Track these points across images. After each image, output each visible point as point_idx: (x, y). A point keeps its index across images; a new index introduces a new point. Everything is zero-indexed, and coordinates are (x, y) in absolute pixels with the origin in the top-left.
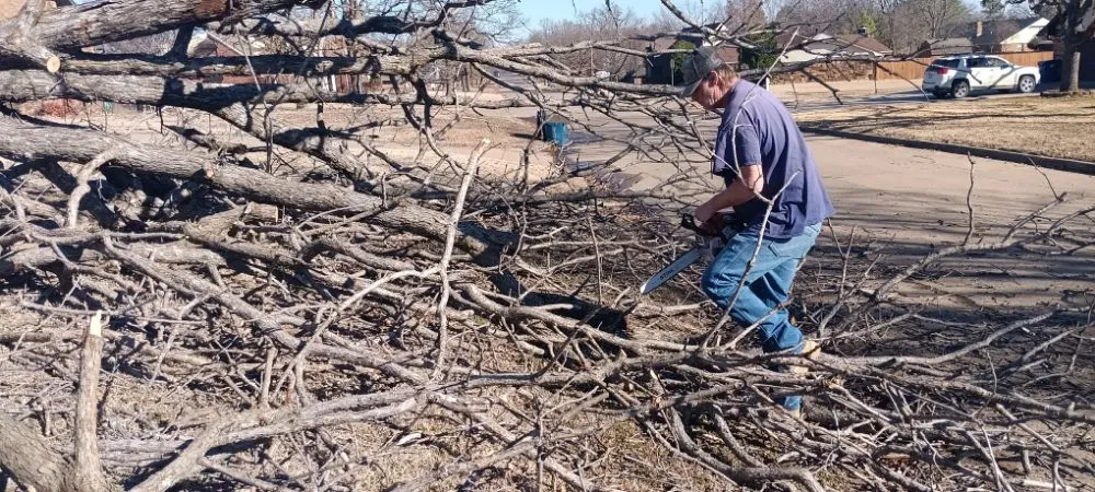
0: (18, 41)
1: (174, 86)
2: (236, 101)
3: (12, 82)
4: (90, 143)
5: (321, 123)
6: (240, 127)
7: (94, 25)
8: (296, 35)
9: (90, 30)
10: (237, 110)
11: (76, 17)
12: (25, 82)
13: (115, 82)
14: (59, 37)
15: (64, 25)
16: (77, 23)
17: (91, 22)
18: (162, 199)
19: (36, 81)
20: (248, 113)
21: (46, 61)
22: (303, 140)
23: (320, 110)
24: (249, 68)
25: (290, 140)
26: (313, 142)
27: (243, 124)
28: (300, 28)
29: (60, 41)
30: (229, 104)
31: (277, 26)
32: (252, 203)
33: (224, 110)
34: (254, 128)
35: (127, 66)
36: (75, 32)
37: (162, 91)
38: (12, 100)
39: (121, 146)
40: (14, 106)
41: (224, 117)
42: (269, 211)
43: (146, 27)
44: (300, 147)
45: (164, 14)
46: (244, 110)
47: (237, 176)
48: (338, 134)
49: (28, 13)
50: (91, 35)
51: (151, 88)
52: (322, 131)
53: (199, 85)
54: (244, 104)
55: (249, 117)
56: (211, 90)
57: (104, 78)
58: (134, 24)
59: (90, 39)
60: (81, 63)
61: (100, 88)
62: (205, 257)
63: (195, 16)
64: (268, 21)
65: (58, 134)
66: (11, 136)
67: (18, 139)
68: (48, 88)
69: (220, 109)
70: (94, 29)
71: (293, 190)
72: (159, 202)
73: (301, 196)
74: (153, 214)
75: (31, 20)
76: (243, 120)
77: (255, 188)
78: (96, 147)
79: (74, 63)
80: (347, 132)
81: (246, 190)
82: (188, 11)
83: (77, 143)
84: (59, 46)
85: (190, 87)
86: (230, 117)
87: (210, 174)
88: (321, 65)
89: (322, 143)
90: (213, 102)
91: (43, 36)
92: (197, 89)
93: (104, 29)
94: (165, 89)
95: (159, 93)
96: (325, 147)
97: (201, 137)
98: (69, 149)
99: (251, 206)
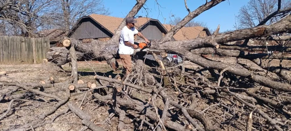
0: (211, 41)
1: (242, 53)
2: (258, 58)
3: (205, 50)
4: (222, 66)
5: (281, 65)
6: (258, 65)
7: (228, 38)
8: (279, 40)
9: (227, 39)
10: (258, 60)
11: (224, 36)
12: (208, 50)
13: (228, 51)
14: (220, 40)
15: (221, 37)
16: (224, 37)
17: (228, 37)
18: (234, 81)
19: (210, 50)
20: (261, 61)
21: (216, 46)
22: (275, 70)
23: (281, 61)
24: (266, 49)
25: (272, 69)
26: (278, 70)
27: (259, 64)
28: (280, 39)
29: (220, 41)
30: (256, 58)
31: (273, 38)
32: (263, 86)
33: (254, 60)
34: (262, 65)
35: (234, 47)
36: (224, 39)
37: (239, 54)
38: (204, 54)
39: (230, 67)
40: (204, 55)
41: (254, 62)
42: (267, 89)
43: (241, 38)
44: (274, 71)
45: (246, 35)
46: (260, 60)
47: (259, 78)
48: (286, 69)
49: (214, 35)
50: (227, 40)
51: (236, 53)
52: (281, 68)
53: (249, 53)
54: (260, 59)
55: (261, 62)
56: (252, 54)
57: (225, 50)
58: (238, 37)
59: (227, 41)
60: (223, 46)
61: (224, 53)
62: (252, 99)
63: (254, 35)
64: (271, 37)
65: (215, 63)
66: (205, 62)
67: (206, 63)
68: (212, 52)
69: (253, 59)
70: (228, 39)
71: (275, 84)
72: (233, 82)
73: (278, 86)
74: (232, 85)
75: (214, 36)
76: (259, 63)
77: (264, 82)
78: (224, 67)
79: (222, 46)
80: (288, 68)
81: (261, 82)
82: (253, 34)
83: (219, 65)
84: (219, 42)
85: (246, 53)
86: (255, 62)
87: (252, 77)
88: (288, 49)
89: (281, 71)
90: (252, 58)
91: (216, 40)
92: (248, 54)
93: (231, 39)
94: (240, 53)
95: (238, 54)
96: (281, 72)
97: (247, 66)
98: (217, 67)
99: (263, 87)
